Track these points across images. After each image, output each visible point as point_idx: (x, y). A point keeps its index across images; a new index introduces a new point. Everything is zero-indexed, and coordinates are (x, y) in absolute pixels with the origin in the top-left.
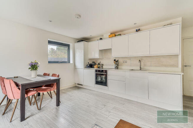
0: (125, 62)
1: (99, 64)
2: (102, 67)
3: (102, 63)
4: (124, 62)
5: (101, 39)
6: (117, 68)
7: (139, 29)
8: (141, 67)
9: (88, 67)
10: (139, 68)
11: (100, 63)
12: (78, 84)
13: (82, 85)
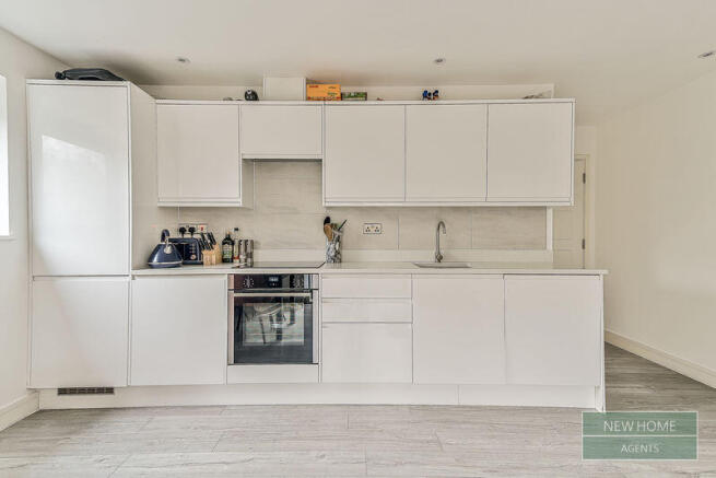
0: (372, 230)
1: (228, 240)
2: (250, 255)
3: (244, 235)
4: (368, 229)
5: (253, 96)
6: (337, 258)
7: (437, 92)
8: (442, 252)
9: (165, 258)
10: (430, 257)
11: (236, 237)
12: (62, 392)
13: (110, 391)
